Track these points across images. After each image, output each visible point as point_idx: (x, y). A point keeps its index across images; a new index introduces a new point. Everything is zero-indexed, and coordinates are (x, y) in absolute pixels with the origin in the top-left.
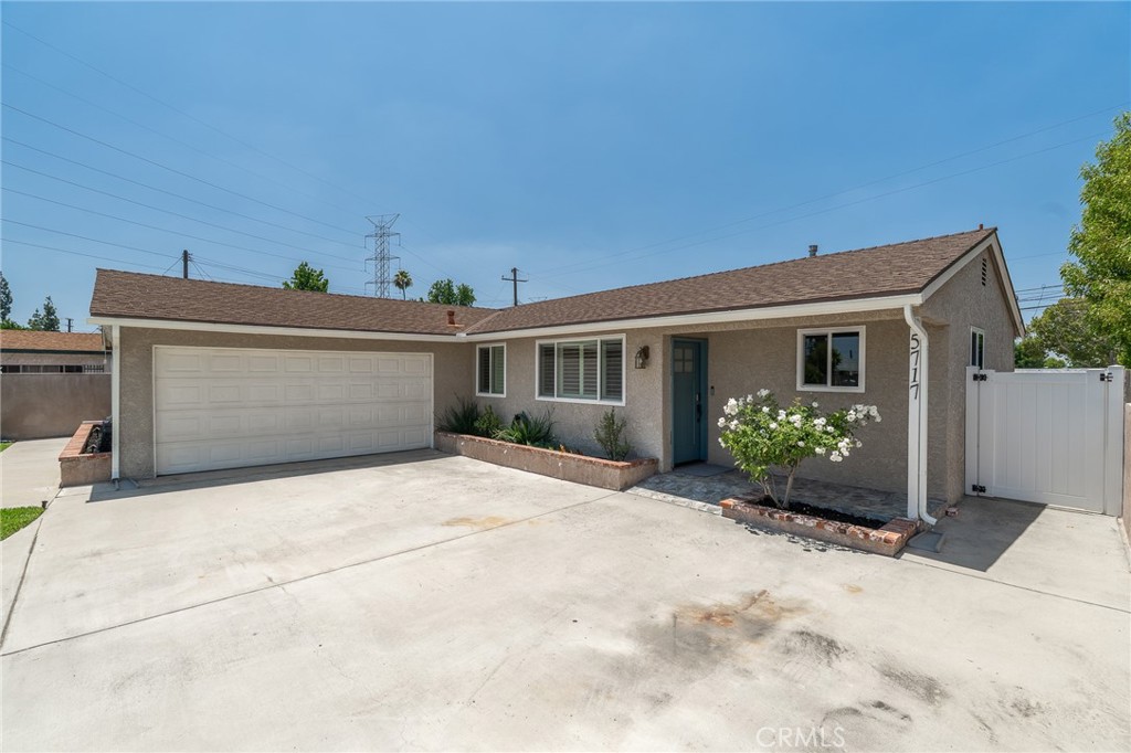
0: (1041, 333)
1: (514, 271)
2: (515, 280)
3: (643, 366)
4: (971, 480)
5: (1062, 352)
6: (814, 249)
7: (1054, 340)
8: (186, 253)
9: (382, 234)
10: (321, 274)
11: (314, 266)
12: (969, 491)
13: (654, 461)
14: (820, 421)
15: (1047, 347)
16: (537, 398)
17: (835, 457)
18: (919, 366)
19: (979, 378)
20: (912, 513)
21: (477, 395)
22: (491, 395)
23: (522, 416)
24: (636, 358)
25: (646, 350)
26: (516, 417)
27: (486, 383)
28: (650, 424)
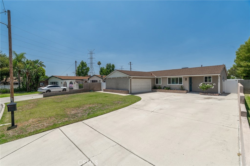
0: (230, 72)
1: (130, 63)
3: (186, 80)
4: (223, 91)
5: (234, 76)
6: (202, 65)
7: (232, 74)
8: (76, 61)
9: (91, 53)
10: (86, 63)
11: (84, 61)
12: (223, 92)
13: (188, 91)
14: (211, 85)
15: (231, 75)
16: (168, 84)
17: (212, 88)
18: (219, 80)
19: (224, 81)
20: (219, 93)
21: (156, 84)
22: (158, 84)
23: (165, 87)
24: (184, 79)
25: (186, 79)
26: (164, 87)
27: (157, 83)
28: (187, 87)
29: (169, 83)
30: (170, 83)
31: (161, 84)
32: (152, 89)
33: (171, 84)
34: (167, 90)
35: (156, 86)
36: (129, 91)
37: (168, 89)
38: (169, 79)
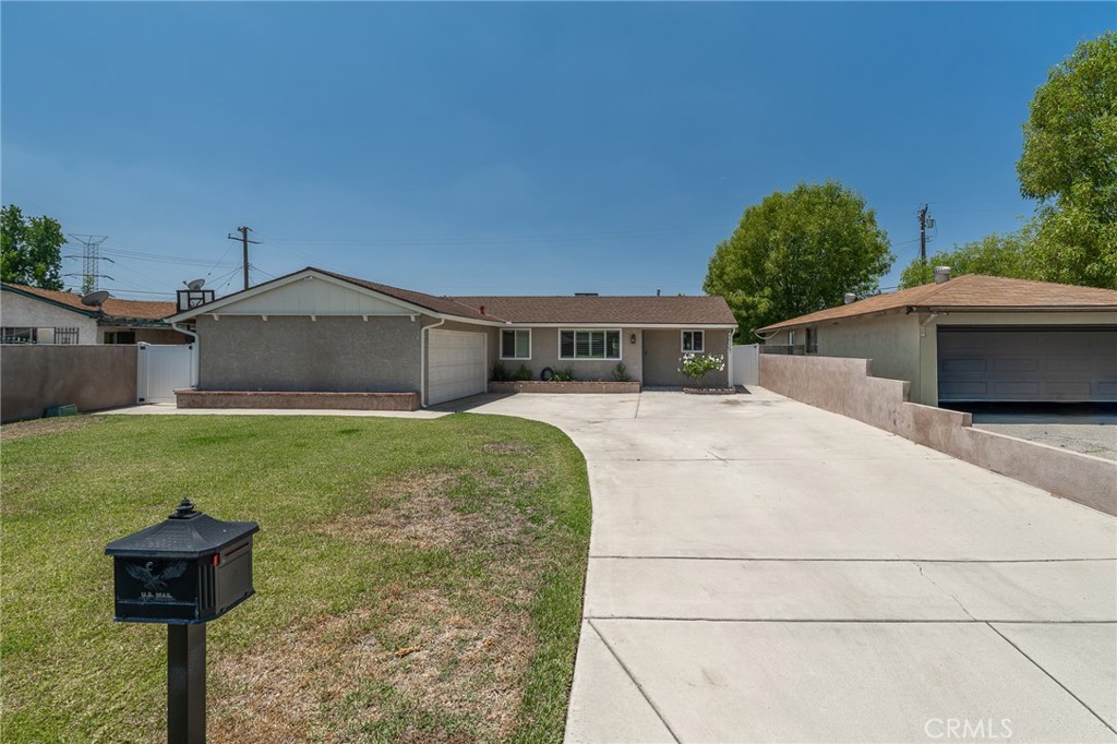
2: (245, 241)
3: (633, 342)
14: (717, 360)
16: (560, 359)
17: (721, 369)
18: (731, 344)
20: (730, 386)
21: (501, 358)
22: (516, 358)
23: (549, 369)
24: (628, 338)
25: (633, 337)
26: (544, 370)
27: (509, 351)
28: (636, 369)
29: (567, 351)
30: (571, 355)
31: (527, 356)
32: (490, 380)
33: (575, 359)
34: (563, 384)
35: (506, 367)
36: (419, 393)
37: (568, 380)
38: (567, 335)
